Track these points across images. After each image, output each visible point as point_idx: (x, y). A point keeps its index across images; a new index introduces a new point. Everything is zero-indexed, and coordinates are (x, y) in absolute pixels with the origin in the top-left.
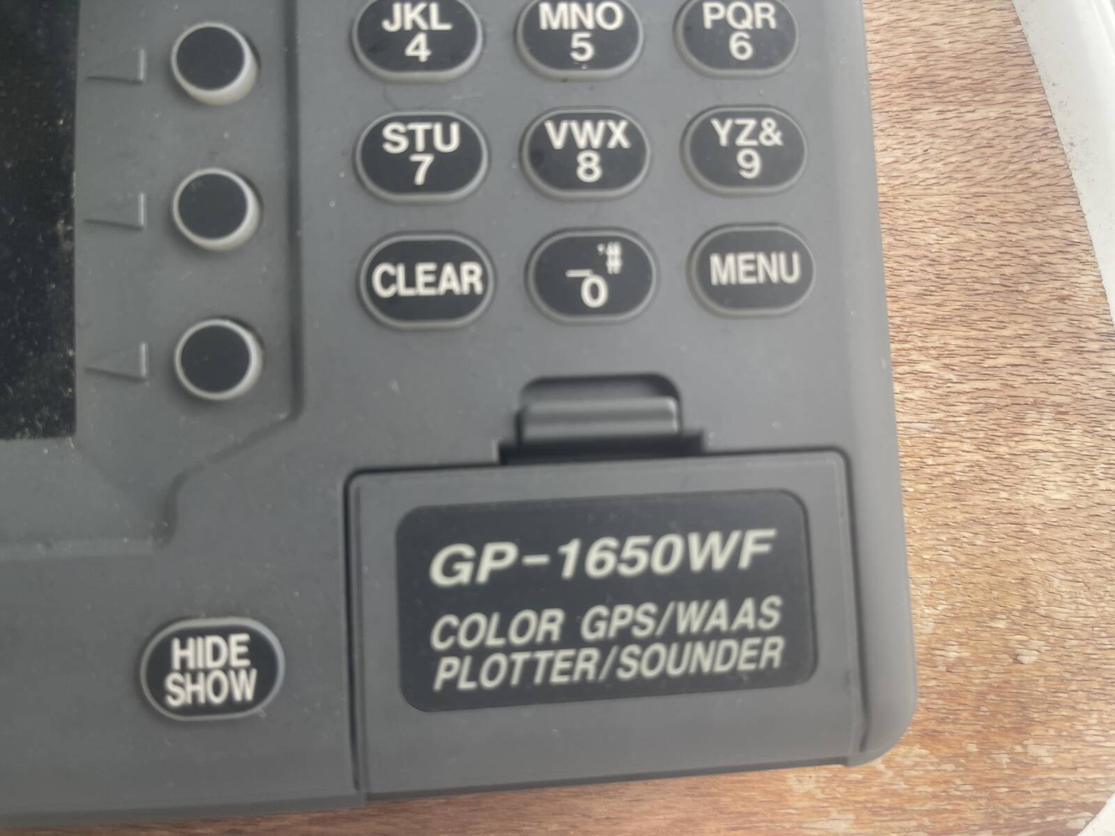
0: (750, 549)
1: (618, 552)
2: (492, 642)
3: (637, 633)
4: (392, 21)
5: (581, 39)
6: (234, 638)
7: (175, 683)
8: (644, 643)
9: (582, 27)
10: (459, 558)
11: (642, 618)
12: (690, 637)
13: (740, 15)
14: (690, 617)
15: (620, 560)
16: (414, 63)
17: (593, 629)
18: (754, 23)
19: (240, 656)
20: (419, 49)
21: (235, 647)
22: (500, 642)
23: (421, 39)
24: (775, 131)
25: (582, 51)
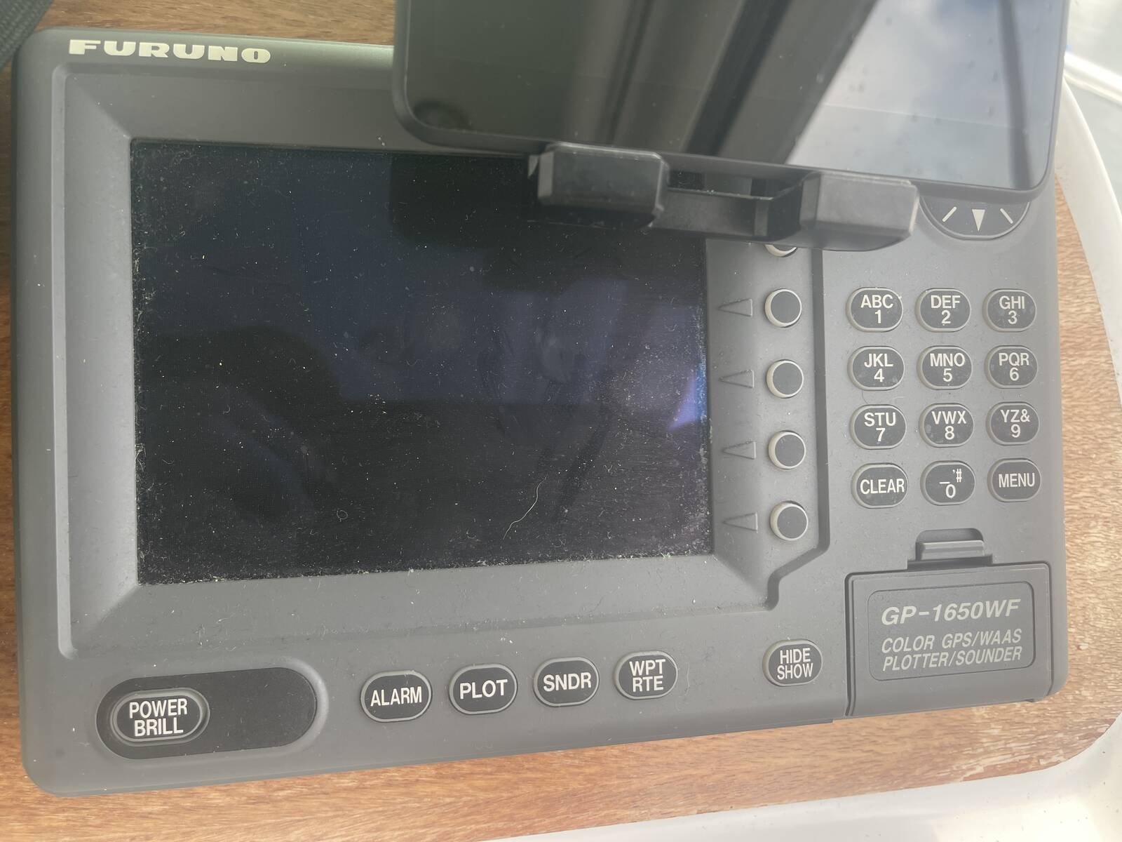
0: (1010, 607)
1: (957, 610)
2: (906, 650)
3: (964, 645)
4: (868, 364)
5: (947, 372)
6: (804, 650)
7: (781, 669)
8: (967, 650)
9: (948, 366)
10: (893, 612)
11: (966, 639)
12: (985, 647)
13: (1014, 359)
14: (985, 638)
15: (958, 614)
16: (878, 383)
17: (946, 644)
18: (1020, 363)
19: (807, 658)
20: (880, 376)
21: (805, 653)
22: (910, 649)
23: (880, 371)
24: (1027, 416)
25: (948, 377)
